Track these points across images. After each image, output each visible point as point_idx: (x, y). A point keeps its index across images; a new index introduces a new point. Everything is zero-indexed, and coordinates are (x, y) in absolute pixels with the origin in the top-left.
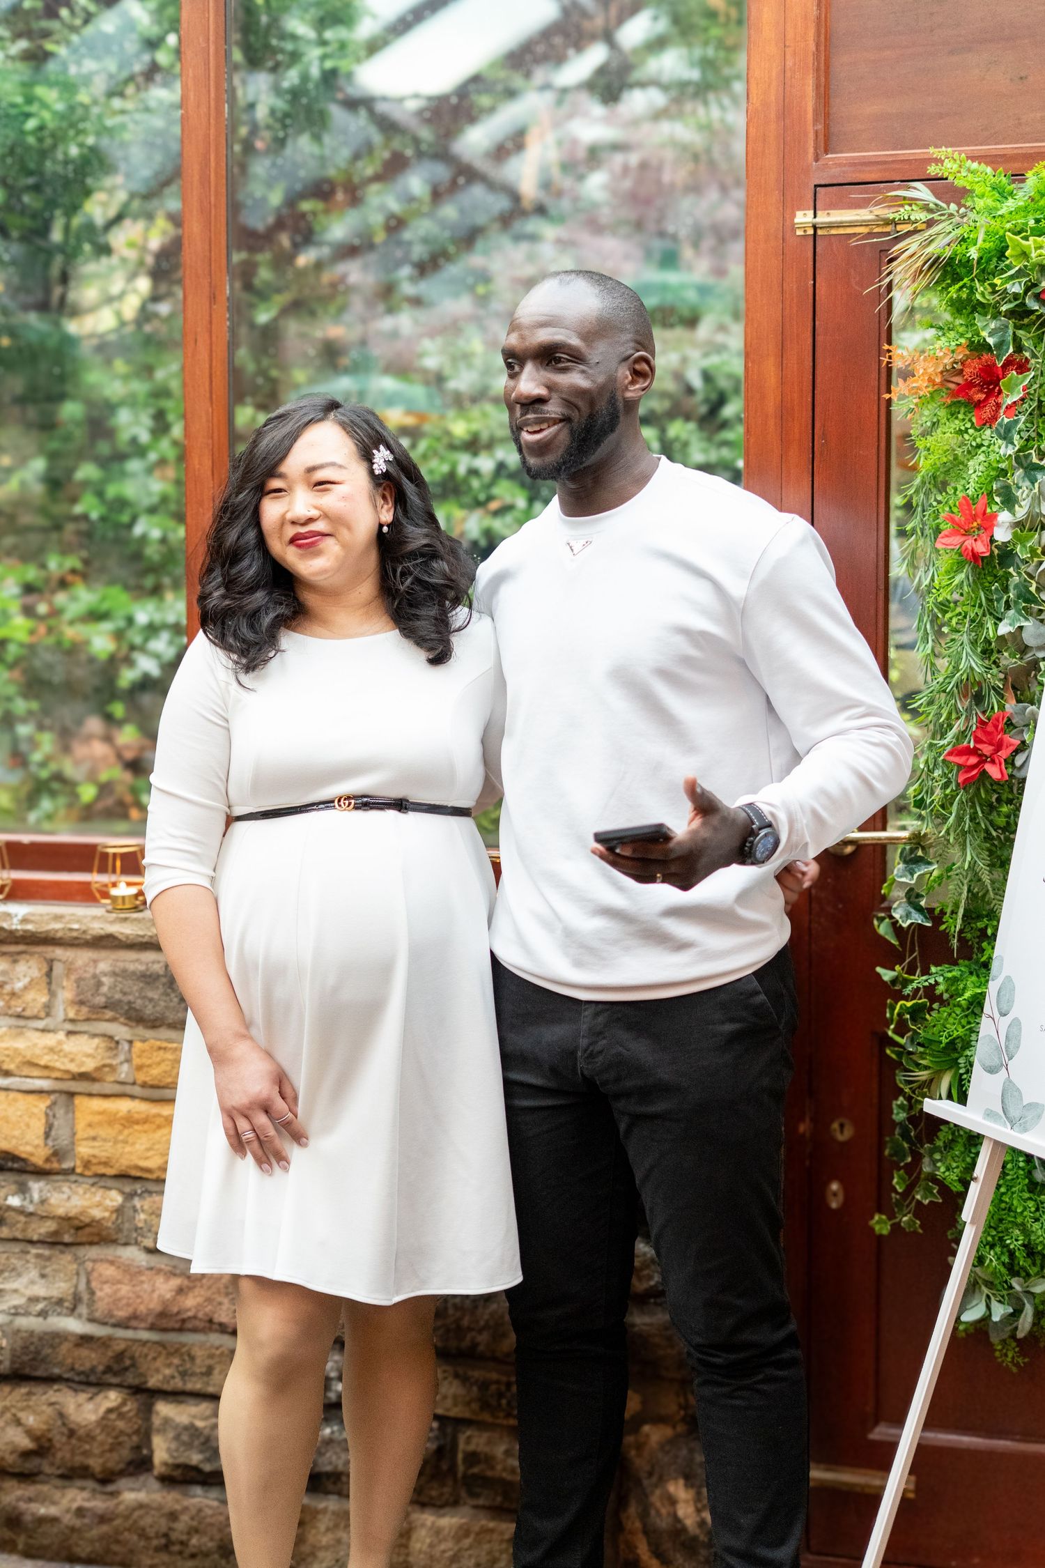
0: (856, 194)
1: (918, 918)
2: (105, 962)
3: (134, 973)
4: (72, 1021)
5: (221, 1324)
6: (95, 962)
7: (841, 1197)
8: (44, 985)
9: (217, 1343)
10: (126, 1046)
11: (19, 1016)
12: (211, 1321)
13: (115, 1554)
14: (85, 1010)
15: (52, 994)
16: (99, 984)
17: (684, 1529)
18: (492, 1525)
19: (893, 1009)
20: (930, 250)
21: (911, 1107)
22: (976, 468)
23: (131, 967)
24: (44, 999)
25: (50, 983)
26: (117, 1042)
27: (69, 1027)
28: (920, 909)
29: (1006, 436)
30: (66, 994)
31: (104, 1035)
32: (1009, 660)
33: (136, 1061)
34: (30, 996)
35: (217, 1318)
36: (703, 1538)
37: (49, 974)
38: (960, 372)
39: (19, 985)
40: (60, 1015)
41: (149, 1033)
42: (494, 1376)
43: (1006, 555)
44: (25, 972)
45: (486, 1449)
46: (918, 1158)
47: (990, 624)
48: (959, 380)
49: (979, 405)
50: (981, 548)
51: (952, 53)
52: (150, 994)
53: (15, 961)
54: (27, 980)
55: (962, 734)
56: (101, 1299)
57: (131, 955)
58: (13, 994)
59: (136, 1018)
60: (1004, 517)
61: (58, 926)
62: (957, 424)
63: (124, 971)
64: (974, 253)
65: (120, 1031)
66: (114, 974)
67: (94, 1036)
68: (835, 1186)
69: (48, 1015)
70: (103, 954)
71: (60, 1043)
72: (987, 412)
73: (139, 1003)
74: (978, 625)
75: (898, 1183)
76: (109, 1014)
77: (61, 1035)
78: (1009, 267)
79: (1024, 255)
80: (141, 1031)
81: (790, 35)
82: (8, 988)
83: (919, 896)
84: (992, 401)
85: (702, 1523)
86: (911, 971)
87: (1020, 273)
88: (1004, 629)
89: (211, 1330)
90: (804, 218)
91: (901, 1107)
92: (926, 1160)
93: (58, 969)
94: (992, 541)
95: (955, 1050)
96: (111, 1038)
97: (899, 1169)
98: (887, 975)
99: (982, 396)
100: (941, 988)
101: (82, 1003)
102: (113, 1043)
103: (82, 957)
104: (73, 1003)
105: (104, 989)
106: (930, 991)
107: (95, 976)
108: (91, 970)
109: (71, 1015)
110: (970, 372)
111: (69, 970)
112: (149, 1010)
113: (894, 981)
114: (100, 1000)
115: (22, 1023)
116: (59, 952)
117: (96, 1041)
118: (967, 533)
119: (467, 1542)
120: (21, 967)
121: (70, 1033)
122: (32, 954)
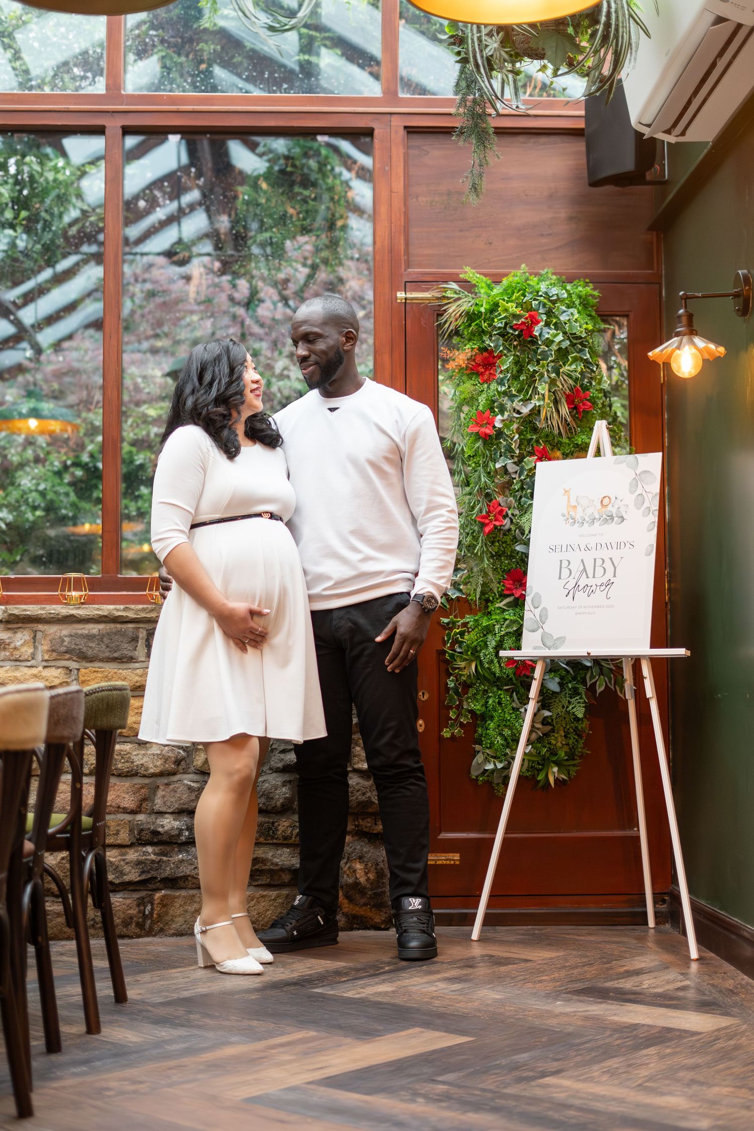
0: (423, 286)
1: (458, 594)
2: (65, 631)
3: (82, 635)
4: (46, 661)
5: (124, 808)
6: (61, 630)
7: (423, 727)
8: (31, 643)
9: (122, 818)
10: (76, 672)
11: (16, 660)
12: (119, 807)
13: (65, 933)
14: (55, 654)
15: (35, 648)
16: (63, 641)
17: (360, 883)
18: (265, 893)
19: (449, 635)
20: (462, 309)
21: (457, 680)
22: (482, 400)
23: (80, 632)
24: (31, 651)
25: (34, 642)
26: (71, 671)
27: (45, 664)
28: (460, 591)
29: (501, 383)
30: (44, 646)
31: (63, 667)
32: (499, 480)
33: (81, 678)
34: (24, 649)
35: (122, 805)
36: (368, 886)
37: (34, 638)
38: (474, 360)
39: (18, 644)
40: (39, 658)
41: (88, 665)
42: (267, 820)
43: (500, 433)
44: (21, 638)
45: (263, 856)
46: (461, 702)
47: (491, 464)
48: (473, 363)
49: (482, 374)
50: (488, 431)
51: (461, 231)
52: (90, 645)
53: (16, 632)
54: (22, 641)
55: (481, 510)
56: (59, 801)
57: (81, 626)
58: (15, 648)
59: (83, 657)
60: (499, 417)
61: (43, 612)
62: (472, 382)
63: (76, 634)
64: (483, 310)
65: (73, 665)
66: (71, 636)
67: (59, 667)
68: (421, 722)
69: (33, 658)
70: (65, 626)
71: (40, 672)
72: (486, 377)
73: (84, 650)
74: (486, 466)
75: (452, 715)
76: (68, 656)
77: (40, 668)
78: (500, 315)
79: (506, 310)
80: (84, 664)
81: (393, 219)
82: (12, 645)
83: (459, 585)
84: (487, 373)
85: (368, 879)
86: (456, 617)
87: (505, 317)
88: (498, 466)
89: (118, 812)
90: (401, 295)
91: (452, 681)
92: (465, 703)
93: (39, 635)
94: (494, 427)
95: (477, 652)
96: (67, 668)
97: (451, 708)
98: (446, 620)
99: (483, 370)
100: (471, 623)
101: (53, 651)
102: (69, 670)
103: (52, 630)
104: (48, 651)
105: (66, 643)
106: (465, 625)
107: (60, 637)
108: (58, 634)
109: (46, 657)
110: (479, 360)
111: (45, 636)
112: (90, 653)
113: (448, 624)
114: (63, 649)
115: (18, 663)
116: (40, 627)
117: (60, 670)
118: (481, 426)
119: (253, 903)
120: (19, 635)
121: (45, 667)
122: (25, 628)
